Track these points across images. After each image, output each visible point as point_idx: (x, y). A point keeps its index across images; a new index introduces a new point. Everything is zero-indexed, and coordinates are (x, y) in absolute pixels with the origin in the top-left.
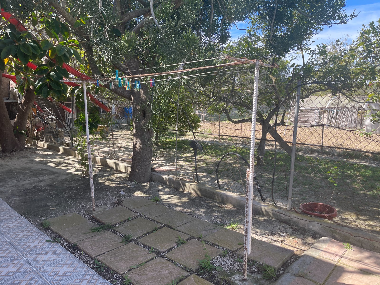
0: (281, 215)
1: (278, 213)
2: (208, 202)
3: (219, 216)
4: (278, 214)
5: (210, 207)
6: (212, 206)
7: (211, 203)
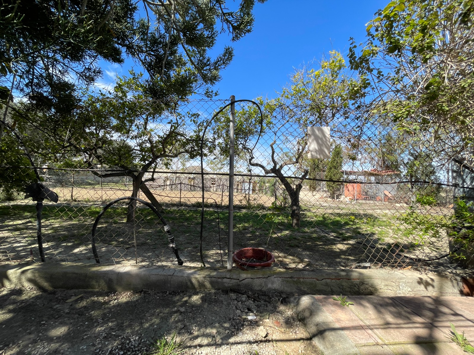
0: (225, 280)
1: (219, 278)
2: (74, 298)
3: (111, 329)
4: (220, 280)
5: (81, 313)
6: (85, 307)
7: (82, 299)
